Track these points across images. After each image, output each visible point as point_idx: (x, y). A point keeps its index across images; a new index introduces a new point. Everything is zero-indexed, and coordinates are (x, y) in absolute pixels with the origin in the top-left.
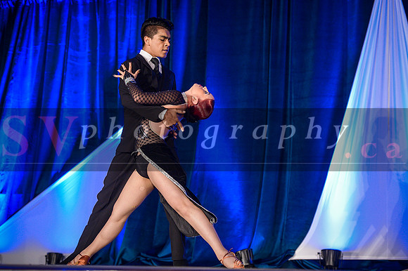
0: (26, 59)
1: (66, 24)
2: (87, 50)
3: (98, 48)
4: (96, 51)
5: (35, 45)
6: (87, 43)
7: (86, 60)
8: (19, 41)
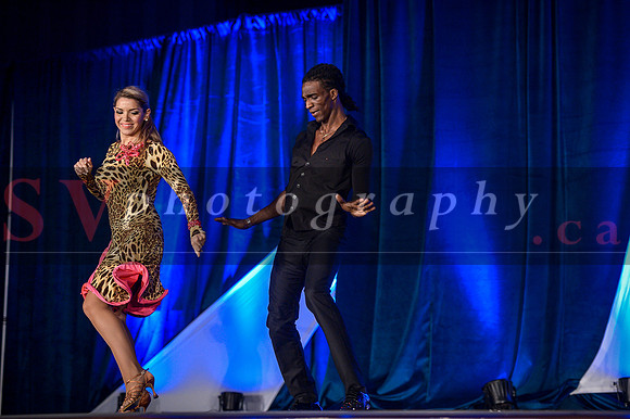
0: (181, 119)
1: (233, 68)
2: (265, 103)
3: (280, 98)
4: (277, 102)
5: (193, 99)
6: (264, 92)
7: (264, 116)
8: (170, 94)
